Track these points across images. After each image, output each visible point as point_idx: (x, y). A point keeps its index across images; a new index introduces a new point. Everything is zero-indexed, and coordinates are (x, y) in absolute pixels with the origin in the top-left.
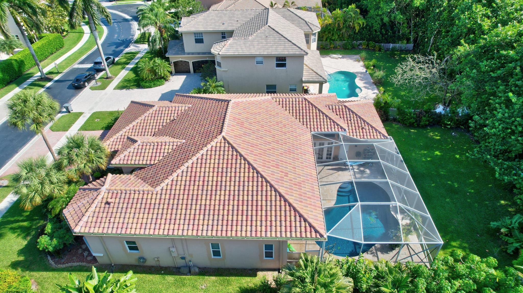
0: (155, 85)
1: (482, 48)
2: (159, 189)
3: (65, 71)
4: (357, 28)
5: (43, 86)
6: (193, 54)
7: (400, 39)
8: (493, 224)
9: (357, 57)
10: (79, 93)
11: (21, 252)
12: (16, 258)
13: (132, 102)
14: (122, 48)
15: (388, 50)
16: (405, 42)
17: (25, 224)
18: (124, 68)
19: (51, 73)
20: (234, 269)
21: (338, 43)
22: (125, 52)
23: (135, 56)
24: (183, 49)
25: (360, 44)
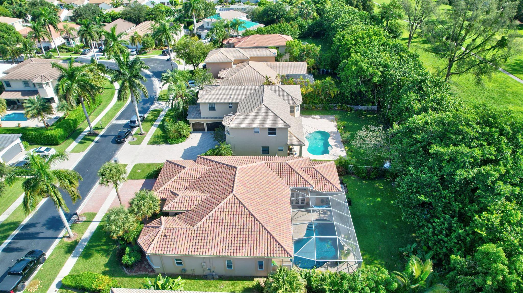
0: (179, 142)
1: (407, 128)
2: (196, 227)
3: (107, 126)
4: (333, 95)
5: (92, 141)
6: (207, 118)
7: (367, 102)
8: (401, 249)
9: (333, 117)
10: (121, 146)
11: (106, 265)
12: (104, 269)
13: (167, 161)
14: (148, 105)
15: (358, 110)
16: (371, 104)
17: (105, 247)
18: (152, 125)
19: (96, 128)
20: (240, 277)
21: (318, 105)
22: (151, 109)
23: (159, 113)
24: (200, 114)
25: (336, 106)
